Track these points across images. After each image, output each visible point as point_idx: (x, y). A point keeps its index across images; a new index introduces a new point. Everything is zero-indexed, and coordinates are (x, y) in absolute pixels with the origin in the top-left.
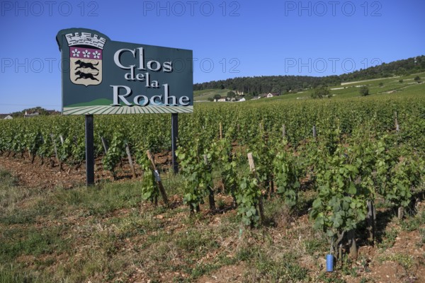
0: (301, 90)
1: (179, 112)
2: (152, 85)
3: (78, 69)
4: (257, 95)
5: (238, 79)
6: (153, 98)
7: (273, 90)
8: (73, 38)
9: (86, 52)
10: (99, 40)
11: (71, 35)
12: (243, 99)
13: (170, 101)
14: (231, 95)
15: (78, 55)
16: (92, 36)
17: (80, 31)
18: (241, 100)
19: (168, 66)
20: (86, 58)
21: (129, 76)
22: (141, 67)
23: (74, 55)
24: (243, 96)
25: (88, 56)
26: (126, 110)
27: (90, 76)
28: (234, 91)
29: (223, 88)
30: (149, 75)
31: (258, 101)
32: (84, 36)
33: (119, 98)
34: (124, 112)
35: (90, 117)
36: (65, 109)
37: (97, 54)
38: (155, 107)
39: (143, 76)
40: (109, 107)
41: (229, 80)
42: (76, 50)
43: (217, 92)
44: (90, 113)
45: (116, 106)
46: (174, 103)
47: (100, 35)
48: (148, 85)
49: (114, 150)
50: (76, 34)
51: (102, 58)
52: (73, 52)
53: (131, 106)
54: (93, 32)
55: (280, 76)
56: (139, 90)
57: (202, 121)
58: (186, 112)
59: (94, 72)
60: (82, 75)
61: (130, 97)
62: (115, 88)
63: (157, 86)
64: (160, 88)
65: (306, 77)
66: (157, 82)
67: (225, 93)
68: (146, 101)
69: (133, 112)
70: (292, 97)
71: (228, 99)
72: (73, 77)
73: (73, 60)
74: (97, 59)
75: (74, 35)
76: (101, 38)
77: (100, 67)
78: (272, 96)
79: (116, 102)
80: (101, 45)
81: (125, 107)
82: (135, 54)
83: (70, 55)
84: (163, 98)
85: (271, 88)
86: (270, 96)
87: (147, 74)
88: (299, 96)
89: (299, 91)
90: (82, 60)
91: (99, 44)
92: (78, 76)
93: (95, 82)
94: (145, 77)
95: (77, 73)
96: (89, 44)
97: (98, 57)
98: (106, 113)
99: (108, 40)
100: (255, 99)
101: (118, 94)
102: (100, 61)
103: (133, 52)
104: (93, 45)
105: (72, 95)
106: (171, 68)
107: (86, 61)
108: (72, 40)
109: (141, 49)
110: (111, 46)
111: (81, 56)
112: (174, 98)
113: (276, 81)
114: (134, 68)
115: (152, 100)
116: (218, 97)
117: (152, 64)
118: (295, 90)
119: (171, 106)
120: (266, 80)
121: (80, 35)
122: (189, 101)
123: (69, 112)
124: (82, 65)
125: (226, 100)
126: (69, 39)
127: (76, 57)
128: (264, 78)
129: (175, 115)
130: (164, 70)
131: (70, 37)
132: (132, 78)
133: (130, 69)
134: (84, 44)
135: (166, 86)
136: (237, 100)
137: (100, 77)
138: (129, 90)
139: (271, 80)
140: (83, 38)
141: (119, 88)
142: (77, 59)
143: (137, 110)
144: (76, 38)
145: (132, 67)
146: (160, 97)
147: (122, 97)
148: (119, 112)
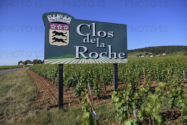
0: (179, 52)
1: (118, 62)
2: (101, 46)
3: (54, 36)
4: (158, 54)
5: (149, 48)
6: (101, 54)
7: (165, 52)
8: (52, 18)
9: (59, 26)
10: (68, 19)
11: (51, 16)
12: (152, 56)
13: (112, 55)
14: (146, 54)
15: (54, 28)
16: (64, 17)
17: (56, 14)
18: (151, 56)
19: (111, 34)
20: (59, 29)
21: (86, 40)
22: (94, 35)
23: (52, 28)
24: (152, 55)
25: (61, 29)
26: (84, 61)
27: (61, 40)
28: (148, 53)
29: (143, 51)
30: (99, 40)
31: (159, 57)
32: (58, 16)
33: (79, 54)
34: (83, 63)
35: (61, 65)
36: (45, 60)
37: (66, 27)
38: (103, 60)
39: (95, 40)
40: (73, 59)
41: (146, 48)
42: (53, 25)
43: (141, 53)
44: (61, 63)
45: (78, 59)
46: (115, 57)
47: (68, 16)
48: (98, 46)
49: (81, 84)
50: (53, 15)
51: (69, 29)
52: (51, 26)
53: (87, 59)
54: (64, 14)
55: (169, 46)
56: (92, 49)
57: (134, 67)
58: (123, 62)
59: (64, 38)
60: (57, 40)
61: (86, 53)
62: (77, 48)
63: (104, 46)
64: (106, 48)
65: (181, 46)
66: (104, 44)
67: (144, 53)
68: (97, 56)
69: (89, 63)
70: (175, 55)
71: (146, 56)
72: (51, 41)
73: (51, 31)
74: (66, 30)
75: (52, 16)
76: (69, 18)
77: (68, 35)
78: (165, 54)
79: (77, 56)
80: (69, 22)
81: (84, 60)
82: (90, 27)
83: (50, 28)
84: (108, 54)
85: (165, 51)
86: (164, 54)
87: (98, 39)
88: (178, 54)
89: (178, 52)
90: (57, 31)
91: (68, 21)
92: (54, 40)
93: (64, 44)
94: (96, 41)
95: (53, 39)
96: (61, 21)
97: (67, 29)
98: (71, 63)
99: (73, 19)
100: (157, 56)
101: (79, 51)
102: (68, 31)
103: (89, 26)
104: (64, 22)
105: (50, 52)
106: (113, 36)
107: (59, 31)
108: (51, 19)
109: (94, 24)
110: (75, 22)
111: (56, 28)
112: (115, 54)
113: (166, 48)
114: (89, 35)
115: (101, 55)
116: (141, 55)
117: (100, 33)
118: (176, 52)
119: (113, 59)
120: (162, 48)
121: (56, 16)
122: (125, 56)
123: (48, 63)
124: (57, 33)
125: (145, 56)
126: (49, 19)
127: (53, 29)
128: (161, 47)
129: (116, 65)
130: (109, 36)
131: (50, 17)
132: (88, 42)
133: (87, 36)
134: (58, 21)
135: (110, 46)
136: (149, 56)
137: (67, 41)
138: (86, 49)
139: (165, 48)
140: (58, 18)
141: (79, 48)
142: (54, 30)
143: (91, 61)
144: (54, 18)
145: (88, 35)
146: (106, 53)
147: (81, 53)
148: (79, 63)
